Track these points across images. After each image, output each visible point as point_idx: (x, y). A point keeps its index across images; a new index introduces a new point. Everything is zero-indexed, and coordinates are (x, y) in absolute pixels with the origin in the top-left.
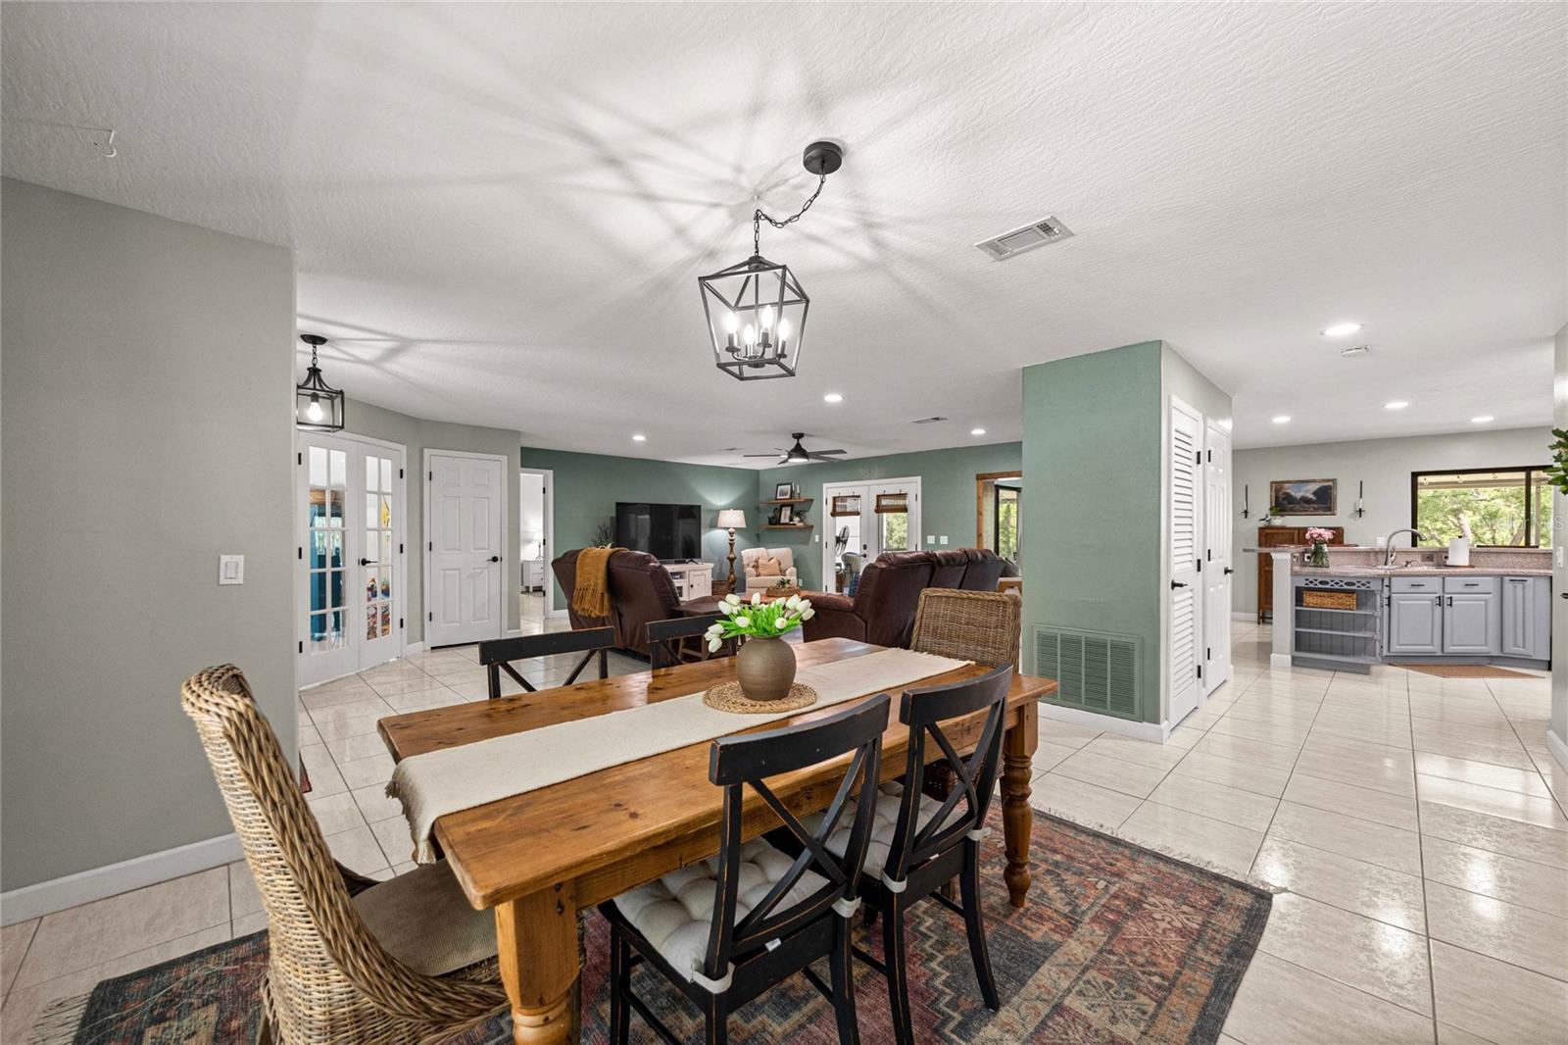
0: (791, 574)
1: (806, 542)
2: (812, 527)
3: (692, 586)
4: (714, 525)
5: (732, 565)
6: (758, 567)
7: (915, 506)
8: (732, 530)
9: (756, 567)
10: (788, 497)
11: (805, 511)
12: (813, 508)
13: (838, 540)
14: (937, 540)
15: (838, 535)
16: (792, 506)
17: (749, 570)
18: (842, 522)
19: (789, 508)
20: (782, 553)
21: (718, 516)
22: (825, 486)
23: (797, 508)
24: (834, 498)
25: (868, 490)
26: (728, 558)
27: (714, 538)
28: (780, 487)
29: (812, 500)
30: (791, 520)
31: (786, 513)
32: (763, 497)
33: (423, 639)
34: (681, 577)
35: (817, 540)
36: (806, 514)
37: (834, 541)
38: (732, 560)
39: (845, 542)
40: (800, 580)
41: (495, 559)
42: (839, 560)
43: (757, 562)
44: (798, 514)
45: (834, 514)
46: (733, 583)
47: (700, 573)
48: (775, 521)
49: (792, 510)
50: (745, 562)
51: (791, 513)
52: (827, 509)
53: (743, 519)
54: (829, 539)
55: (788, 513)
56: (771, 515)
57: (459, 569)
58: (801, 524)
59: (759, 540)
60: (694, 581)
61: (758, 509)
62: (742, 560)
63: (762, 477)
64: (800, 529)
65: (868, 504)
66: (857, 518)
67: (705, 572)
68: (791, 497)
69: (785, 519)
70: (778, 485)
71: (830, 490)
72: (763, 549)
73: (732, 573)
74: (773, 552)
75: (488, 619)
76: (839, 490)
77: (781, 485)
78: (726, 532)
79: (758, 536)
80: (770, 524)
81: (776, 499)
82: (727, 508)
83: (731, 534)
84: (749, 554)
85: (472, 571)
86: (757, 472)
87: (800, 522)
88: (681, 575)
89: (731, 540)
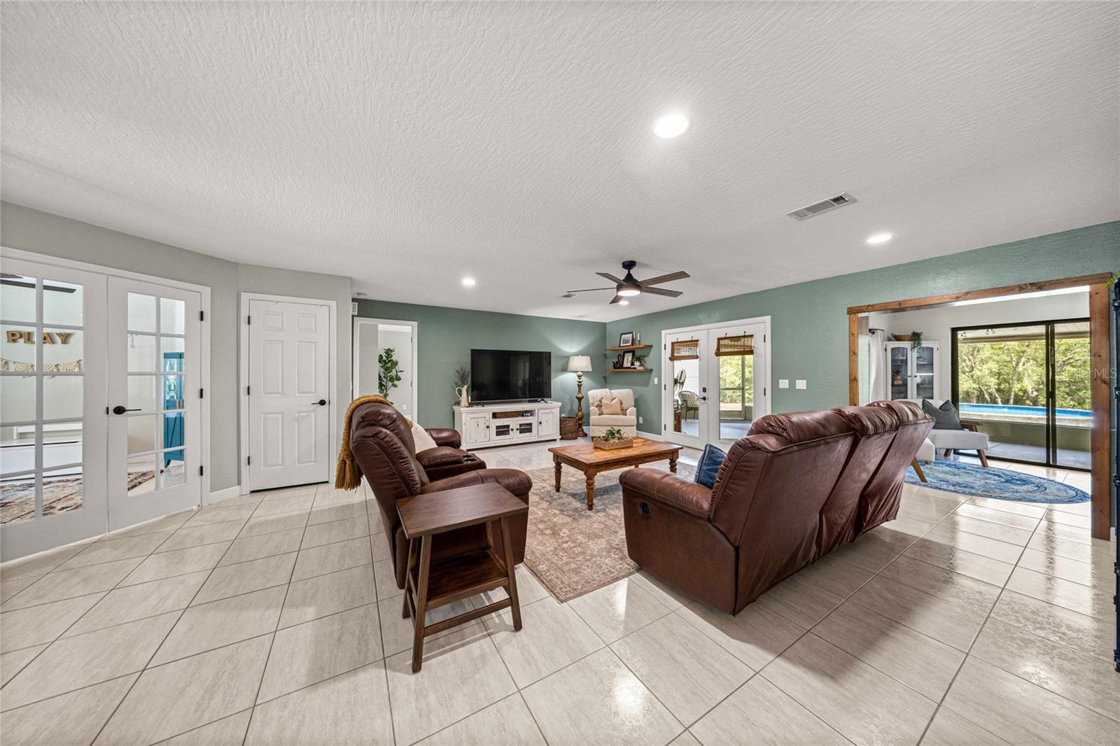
0: (631, 414)
1: (646, 384)
2: (652, 370)
3: (541, 423)
4: (565, 369)
5: (580, 404)
6: (601, 406)
7: (764, 349)
8: (580, 373)
9: (599, 406)
10: (630, 344)
11: (645, 356)
12: (653, 352)
13: (676, 382)
14: (792, 384)
15: (675, 377)
16: (633, 352)
17: (593, 409)
18: (679, 365)
19: (631, 354)
20: (624, 394)
21: (568, 361)
22: (663, 332)
23: (638, 353)
24: (673, 344)
25: (708, 333)
26: (577, 398)
27: (563, 381)
28: (623, 336)
29: (651, 346)
30: (633, 364)
31: (628, 359)
32: (609, 346)
33: (239, 483)
34: (532, 415)
35: (656, 382)
36: (646, 359)
37: (673, 382)
38: (580, 399)
39: (682, 384)
40: (641, 418)
41: (322, 403)
42: (677, 398)
43: (600, 401)
44: (639, 359)
45: (673, 358)
46: (580, 419)
47: (549, 411)
48: (619, 365)
49: (633, 355)
50: (591, 401)
51: (632, 359)
52: (666, 354)
53: (590, 365)
54: (667, 380)
55: (630, 358)
56: (615, 360)
57: (282, 413)
58: (642, 368)
59: (606, 381)
60: (543, 418)
61: (605, 356)
62: (588, 398)
63: (608, 328)
64: (640, 372)
65: (708, 345)
66: (697, 361)
67: (553, 410)
68: (633, 344)
69: (627, 364)
70: (622, 334)
71: (669, 336)
72: (607, 390)
73: (580, 410)
74: (617, 392)
75: (315, 462)
76: (677, 336)
77: (624, 334)
78: (575, 375)
79: (605, 378)
80: (615, 368)
81: (620, 346)
82: (577, 354)
83: (579, 377)
84: (595, 394)
85: (297, 415)
86: (604, 325)
87: (640, 365)
88: (531, 413)
89: (579, 382)
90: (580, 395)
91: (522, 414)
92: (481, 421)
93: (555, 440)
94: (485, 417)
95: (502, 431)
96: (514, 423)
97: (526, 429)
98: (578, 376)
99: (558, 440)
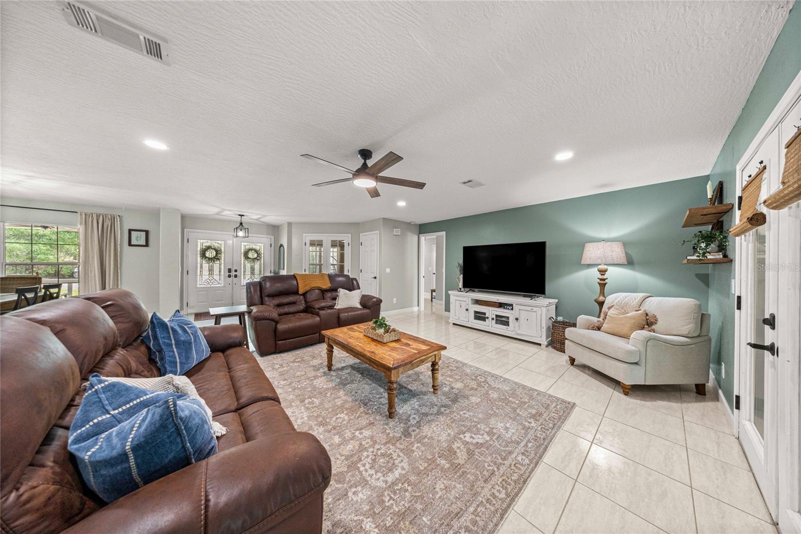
3: (517, 319)
8: (604, 267)
34: (512, 309)
35: (733, 289)
38: (600, 305)
41: (375, 278)
47: (529, 308)
85: (370, 282)
88: (509, 306)
89: (601, 280)
90: (601, 298)
91: (501, 305)
92: (463, 304)
93: (540, 345)
94: (465, 301)
95: (480, 316)
96: (491, 312)
97: (502, 321)
98: (600, 271)
99: (543, 347)
